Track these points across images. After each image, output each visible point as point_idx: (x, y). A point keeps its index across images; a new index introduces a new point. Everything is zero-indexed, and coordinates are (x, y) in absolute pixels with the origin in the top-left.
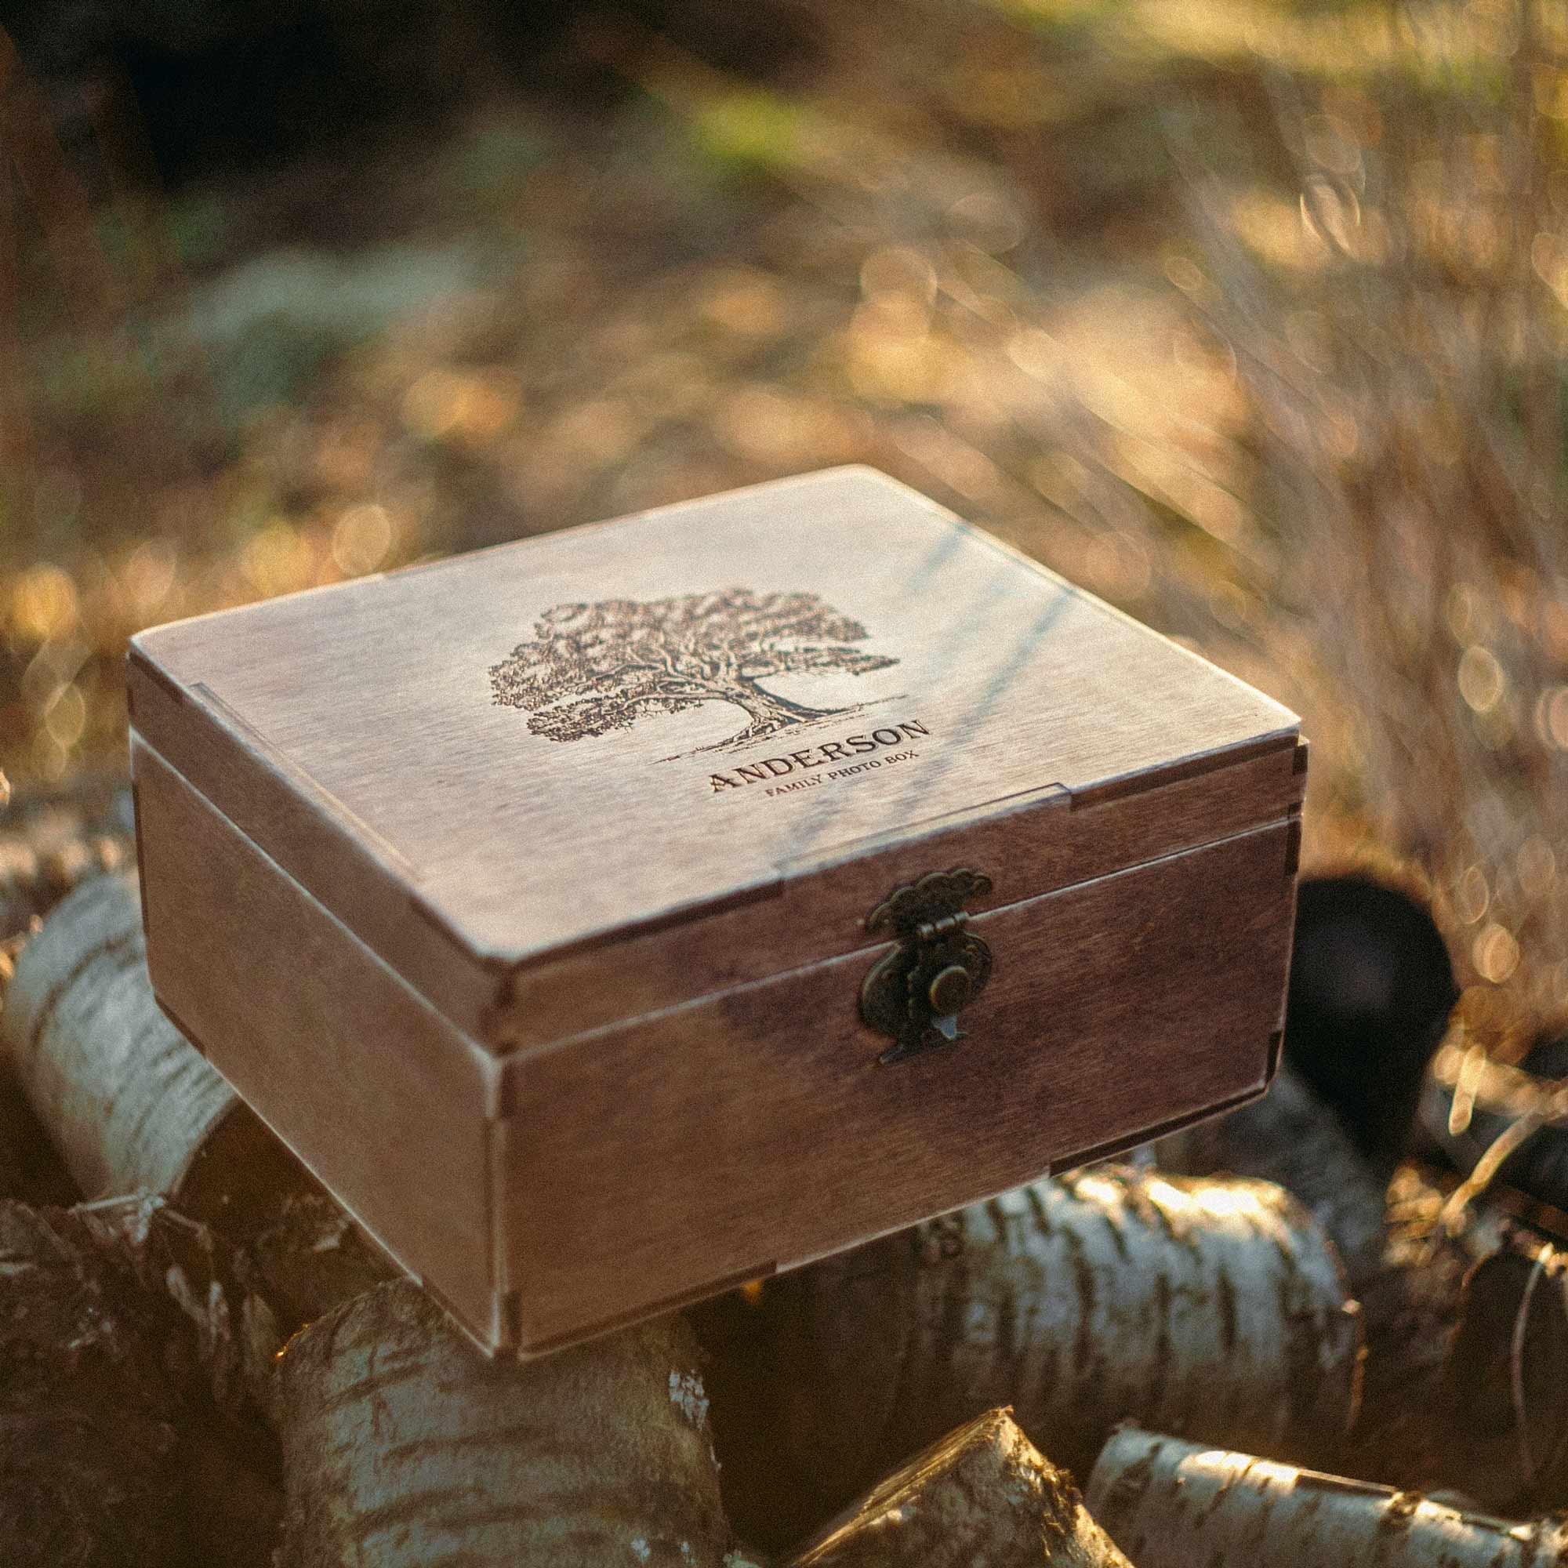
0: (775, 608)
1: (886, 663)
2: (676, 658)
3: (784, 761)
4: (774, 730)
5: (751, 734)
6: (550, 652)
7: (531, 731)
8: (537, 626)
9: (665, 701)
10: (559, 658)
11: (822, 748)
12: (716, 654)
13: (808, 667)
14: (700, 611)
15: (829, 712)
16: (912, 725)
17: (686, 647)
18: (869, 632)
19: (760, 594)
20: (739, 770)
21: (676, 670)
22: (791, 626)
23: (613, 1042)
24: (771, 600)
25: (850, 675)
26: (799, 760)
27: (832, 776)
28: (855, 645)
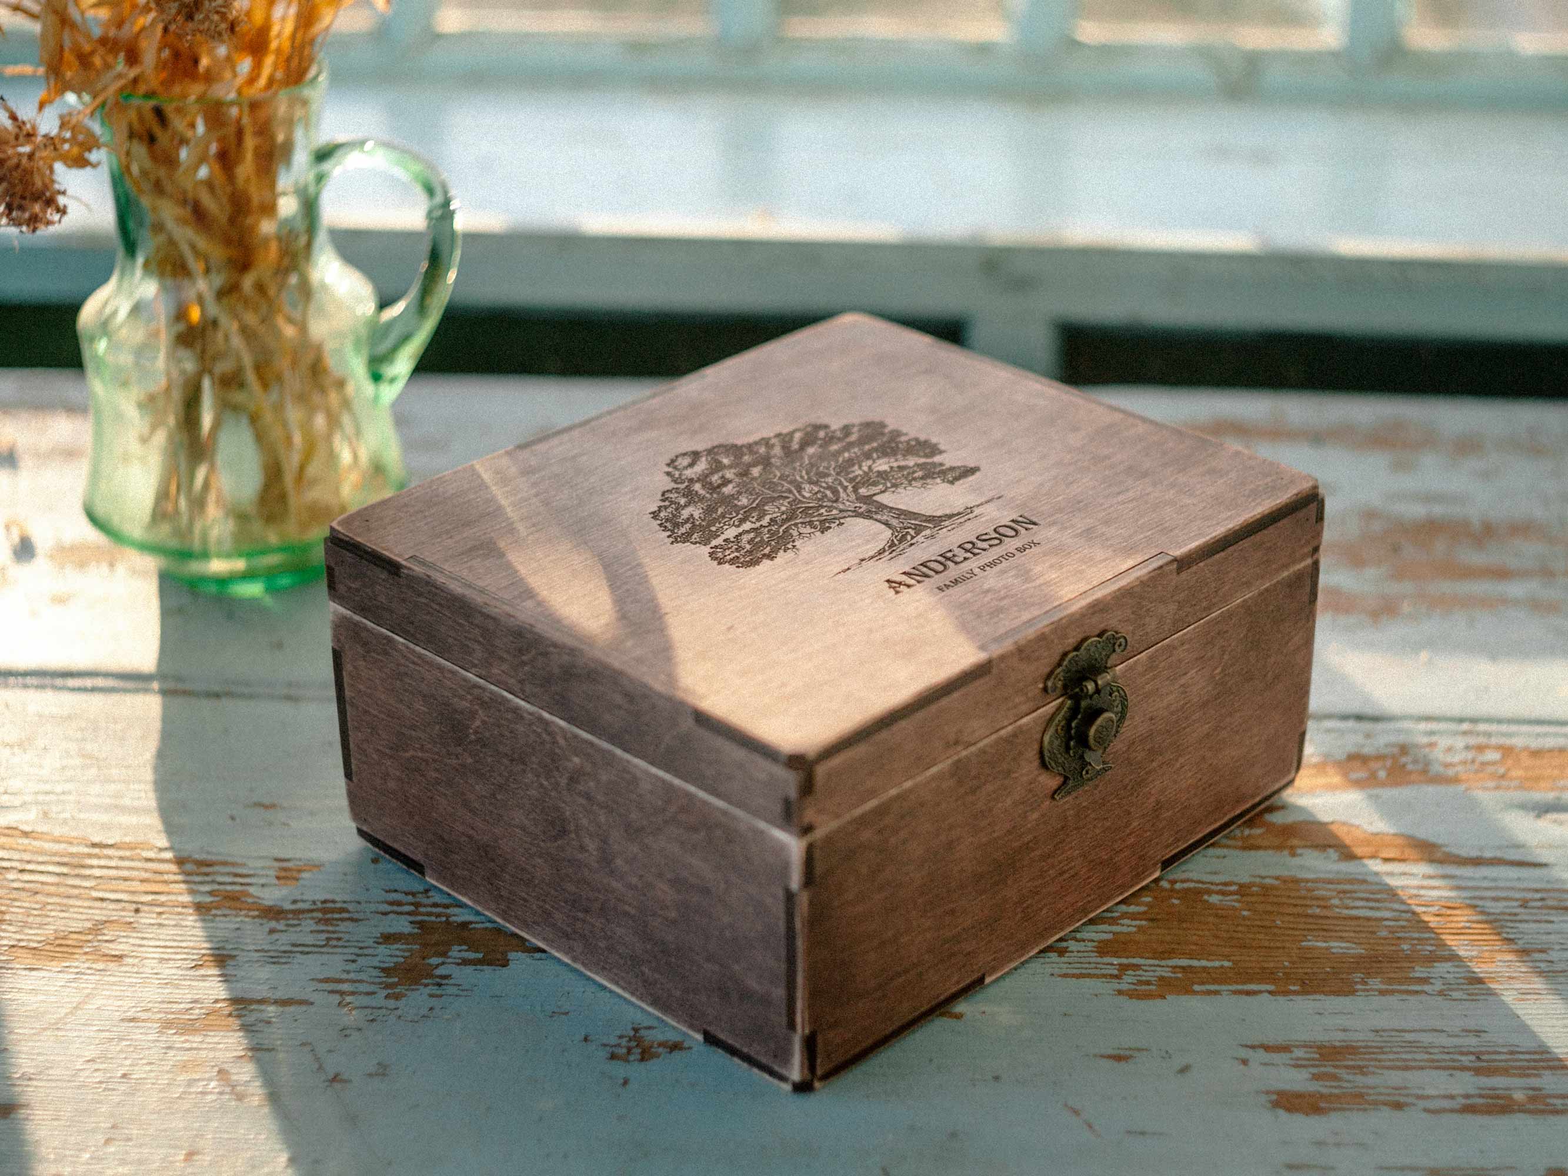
0: (853, 438)
1: (973, 471)
2: (799, 489)
3: (936, 561)
4: (913, 538)
5: (896, 542)
6: (691, 497)
7: (716, 563)
8: (668, 474)
9: (811, 523)
10: (702, 499)
11: (960, 546)
12: (830, 480)
13: (910, 482)
14: (795, 446)
15: (950, 517)
16: (1020, 519)
17: (802, 477)
18: (942, 447)
19: (836, 425)
20: (904, 573)
21: (804, 497)
22: (876, 450)
23: (881, 811)
24: (847, 430)
25: (946, 485)
26: (948, 559)
27: (982, 568)
28: (937, 459)
